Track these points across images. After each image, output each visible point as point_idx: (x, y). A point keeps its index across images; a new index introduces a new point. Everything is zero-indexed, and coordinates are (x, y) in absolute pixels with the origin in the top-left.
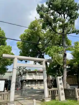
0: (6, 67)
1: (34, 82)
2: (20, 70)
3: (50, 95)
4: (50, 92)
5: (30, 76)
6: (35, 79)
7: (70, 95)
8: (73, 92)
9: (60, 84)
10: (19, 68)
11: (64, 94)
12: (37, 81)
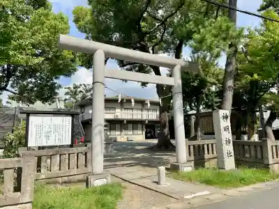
0: (55, 81)
1: (118, 126)
2: (75, 93)
3: (190, 155)
4: (192, 147)
5: (108, 111)
6: (119, 117)
7: (247, 155)
8: (259, 149)
9: (225, 130)
10: (74, 88)
11: (233, 154)
12: (125, 122)
